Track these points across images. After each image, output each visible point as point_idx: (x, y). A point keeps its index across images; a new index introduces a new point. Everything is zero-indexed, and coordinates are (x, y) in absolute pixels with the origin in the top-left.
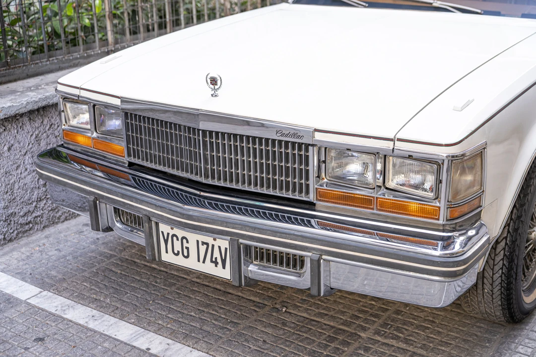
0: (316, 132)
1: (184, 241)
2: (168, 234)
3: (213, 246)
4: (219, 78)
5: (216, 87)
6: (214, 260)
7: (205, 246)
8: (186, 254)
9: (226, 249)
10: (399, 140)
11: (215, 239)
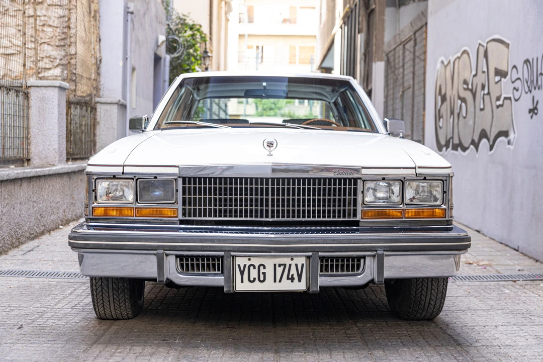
0: (363, 169)
1: (262, 268)
2: (245, 265)
3: (290, 265)
4: (275, 142)
5: (272, 149)
6: (290, 277)
7: (282, 267)
8: (262, 279)
9: (303, 265)
10: (419, 167)
11: (292, 259)
